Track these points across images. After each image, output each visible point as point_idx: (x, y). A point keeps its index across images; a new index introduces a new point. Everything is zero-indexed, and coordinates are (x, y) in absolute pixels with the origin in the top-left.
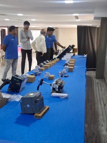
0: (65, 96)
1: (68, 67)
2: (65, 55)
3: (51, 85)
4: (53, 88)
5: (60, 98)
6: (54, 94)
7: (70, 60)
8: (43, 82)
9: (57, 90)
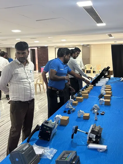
0: (104, 149)
1: (104, 100)
2: (100, 81)
3: (87, 133)
4: (89, 138)
5: (98, 151)
6: (91, 146)
7: (106, 88)
8: (78, 130)
9: (94, 140)
